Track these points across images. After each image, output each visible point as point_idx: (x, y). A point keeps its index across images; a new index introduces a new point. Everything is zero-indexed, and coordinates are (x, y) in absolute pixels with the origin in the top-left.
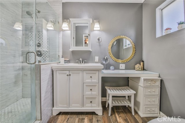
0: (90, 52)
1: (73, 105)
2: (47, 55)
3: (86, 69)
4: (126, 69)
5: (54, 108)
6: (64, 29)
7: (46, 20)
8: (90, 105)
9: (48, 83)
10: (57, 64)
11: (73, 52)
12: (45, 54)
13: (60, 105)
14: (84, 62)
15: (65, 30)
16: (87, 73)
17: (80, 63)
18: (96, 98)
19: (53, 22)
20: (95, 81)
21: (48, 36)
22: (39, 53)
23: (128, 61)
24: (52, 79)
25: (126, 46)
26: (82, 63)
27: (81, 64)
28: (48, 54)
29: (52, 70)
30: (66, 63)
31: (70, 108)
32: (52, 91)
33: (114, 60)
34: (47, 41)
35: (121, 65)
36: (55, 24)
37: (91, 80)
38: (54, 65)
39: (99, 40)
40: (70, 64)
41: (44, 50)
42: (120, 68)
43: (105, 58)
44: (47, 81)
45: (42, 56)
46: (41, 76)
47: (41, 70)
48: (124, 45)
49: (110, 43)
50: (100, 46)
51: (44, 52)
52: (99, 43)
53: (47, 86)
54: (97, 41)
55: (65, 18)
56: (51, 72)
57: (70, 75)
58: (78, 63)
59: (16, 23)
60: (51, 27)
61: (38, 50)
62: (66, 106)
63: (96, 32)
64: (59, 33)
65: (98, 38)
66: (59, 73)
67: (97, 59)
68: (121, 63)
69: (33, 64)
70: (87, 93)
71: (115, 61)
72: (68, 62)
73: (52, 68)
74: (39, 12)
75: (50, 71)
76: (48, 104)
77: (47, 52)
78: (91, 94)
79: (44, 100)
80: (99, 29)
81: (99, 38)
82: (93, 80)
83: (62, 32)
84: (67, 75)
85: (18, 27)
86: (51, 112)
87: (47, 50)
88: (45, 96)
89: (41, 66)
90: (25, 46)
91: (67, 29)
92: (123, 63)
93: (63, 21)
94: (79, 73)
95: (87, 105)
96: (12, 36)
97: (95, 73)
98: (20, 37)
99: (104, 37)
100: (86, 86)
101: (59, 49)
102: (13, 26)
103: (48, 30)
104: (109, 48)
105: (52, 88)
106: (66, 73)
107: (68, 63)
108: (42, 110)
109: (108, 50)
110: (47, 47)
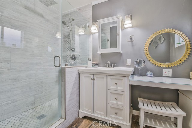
0: (120, 54)
1: (97, 112)
2: (79, 59)
3: (110, 73)
4: (174, 76)
5: (80, 111)
6: (93, 31)
7: (78, 27)
8: (115, 116)
9: (74, 85)
10: (85, 67)
11: (102, 55)
12: (78, 57)
13: (85, 109)
14: (112, 66)
15: (94, 33)
16: (111, 79)
17: (109, 66)
18: (122, 110)
19: (84, 27)
20: (122, 88)
21: (80, 41)
22: (73, 57)
23: (177, 65)
24: (78, 82)
25: (180, 43)
26: (111, 66)
27: (109, 68)
28: (80, 57)
29: (79, 73)
30: (94, 67)
31: (94, 115)
32: (78, 93)
33: (153, 64)
34: (79, 46)
35: (164, 70)
36: (86, 28)
37: (117, 87)
38: (82, 68)
39: (131, 38)
40: (99, 67)
41: (77, 54)
42: (163, 75)
43: (138, 60)
44: (73, 83)
45: (76, 60)
46: (66, 78)
47: (66, 73)
48: (176, 42)
49: (147, 41)
50: (133, 46)
51: (77, 56)
52: (132, 42)
53: (73, 89)
54: (129, 40)
55: (94, 20)
56: (78, 75)
57: (94, 79)
58: (107, 67)
59: (57, 33)
60: (82, 32)
61: (73, 54)
62: (90, 111)
63: (129, 30)
64: (89, 37)
65: (129, 37)
66: (85, 76)
67: (129, 62)
68: (166, 68)
69: (58, 66)
70: (111, 101)
71: (155, 65)
72: (97, 65)
73: (78, 71)
74: (73, 20)
75: (76, 74)
76: (74, 106)
77: (79, 56)
78: (117, 104)
79: (69, 101)
80: (131, 25)
81: (131, 37)
82: (119, 88)
83: (92, 35)
84: (91, 79)
85: (59, 36)
86: (78, 113)
87: (79, 54)
88: (70, 97)
89: (66, 68)
90: (64, 51)
91: (96, 31)
92: (168, 68)
93: (93, 24)
94: (103, 78)
95: (112, 116)
96: (54, 44)
97: (122, 79)
98: (60, 44)
99: (138, 34)
100: (111, 93)
101: (89, 53)
102: (55, 36)
103: (80, 35)
104: (145, 48)
105: (78, 91)
106: (90, 77)
107: (96, 67)
108: (66, 110)
109: (144, 50)
110: (79, 51)
